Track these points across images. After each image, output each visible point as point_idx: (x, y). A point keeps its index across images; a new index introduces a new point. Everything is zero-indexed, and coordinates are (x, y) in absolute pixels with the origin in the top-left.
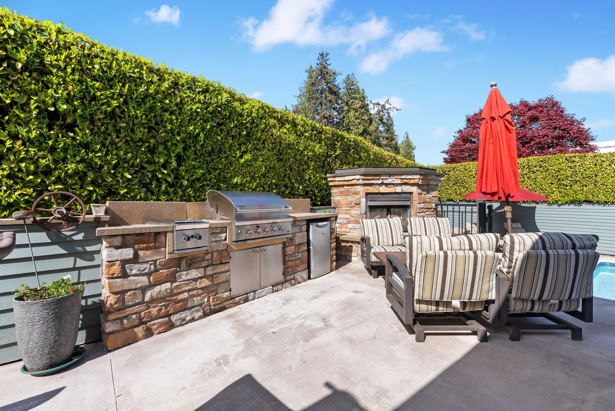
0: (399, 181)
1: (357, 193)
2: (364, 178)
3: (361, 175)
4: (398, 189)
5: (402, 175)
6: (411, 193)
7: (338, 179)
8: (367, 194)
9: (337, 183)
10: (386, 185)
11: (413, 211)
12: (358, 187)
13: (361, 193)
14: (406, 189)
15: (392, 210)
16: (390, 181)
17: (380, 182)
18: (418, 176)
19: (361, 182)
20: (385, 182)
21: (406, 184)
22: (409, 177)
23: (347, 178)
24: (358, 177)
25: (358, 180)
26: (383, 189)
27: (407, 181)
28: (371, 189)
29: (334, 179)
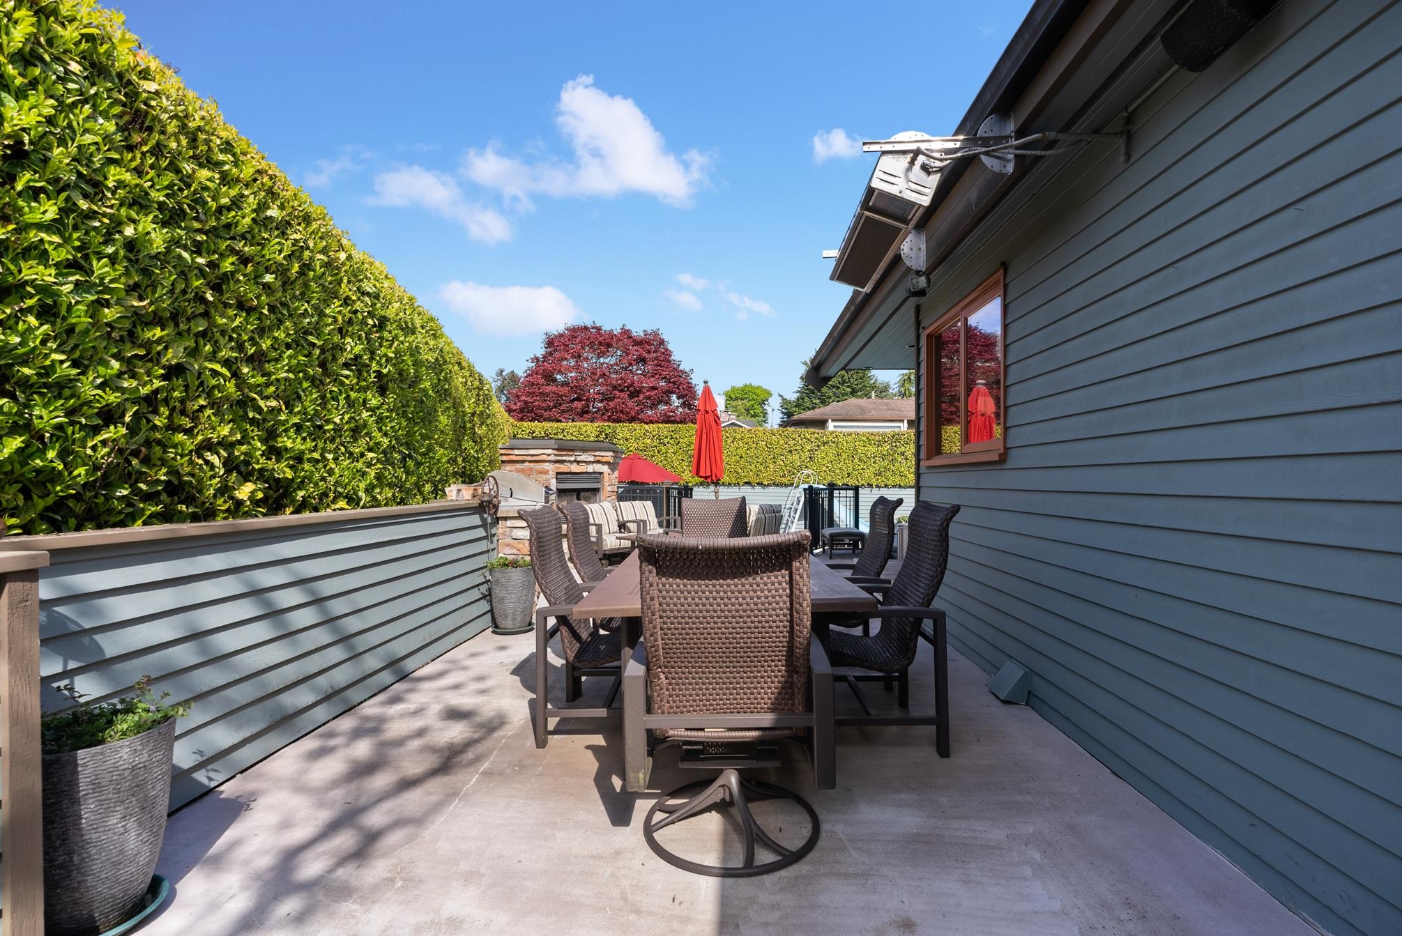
0: (592, 459)
1: (546, 472)
2: (557, 453)
3: (553, 449)
4: (590, 468)
5: (596, 451)
6: (601, 473)
7: (516, 452)
8: (558, 473)
9: (514, 458)
10: (578, 462)
11: (603, 494)
12: (547, 464)
13: (551, 472)
14: (598, 468)
15: (582, 494)
16: (583, 457)
17: (572, 459)
18: (611, 454)
19: (552, 458)
20: (579, 458)
21: (598, 462)
22: (603, 454)
23: (531, 452)
24: (550, 451)
25: (549, 455)
26: (575, 468)
27: (600, 458)
28: (563, 468)
29: (511, 452)
